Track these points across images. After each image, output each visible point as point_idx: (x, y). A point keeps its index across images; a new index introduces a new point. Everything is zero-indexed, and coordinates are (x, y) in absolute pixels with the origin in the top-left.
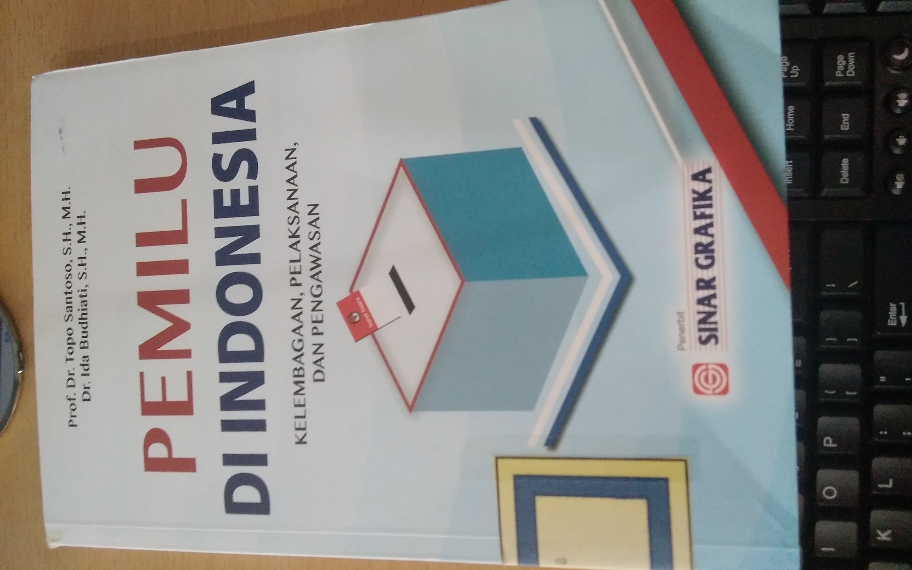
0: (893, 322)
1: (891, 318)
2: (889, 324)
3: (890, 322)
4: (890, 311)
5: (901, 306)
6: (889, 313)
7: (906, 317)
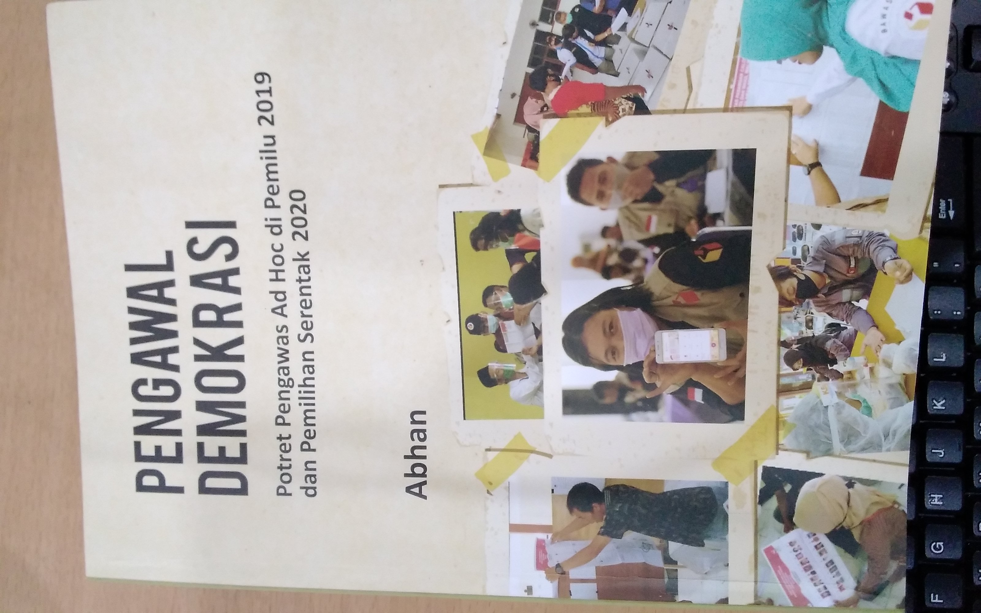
0: (943, 215)
1: (941, 212)
2: (940, 217)
3: (941, 216)
4: (940, 206)
5: (949, 202)
6: (940, 208)
7: (953, 212)
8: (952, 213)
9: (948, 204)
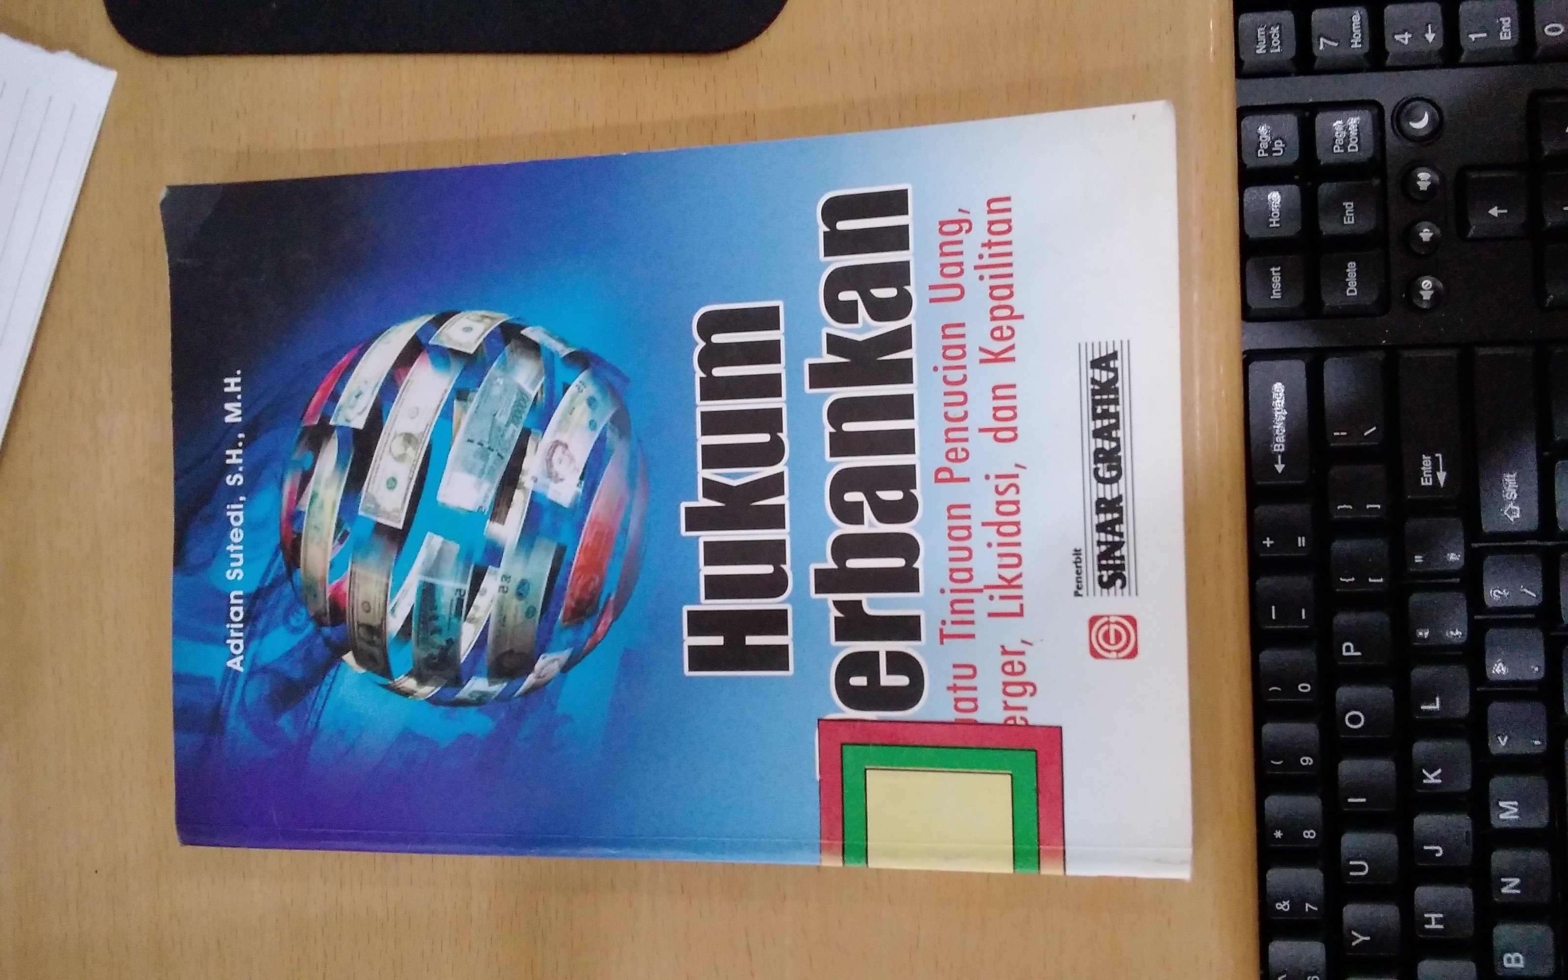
0: (1429, 481)
1: (1425, 475)
2: (1423, 484)
3: (1424, 481)
4: (1422, 466)
5: (1437, 459)
7: (1445, 474)
8: (1442, 476)
9: (1435, 461)
